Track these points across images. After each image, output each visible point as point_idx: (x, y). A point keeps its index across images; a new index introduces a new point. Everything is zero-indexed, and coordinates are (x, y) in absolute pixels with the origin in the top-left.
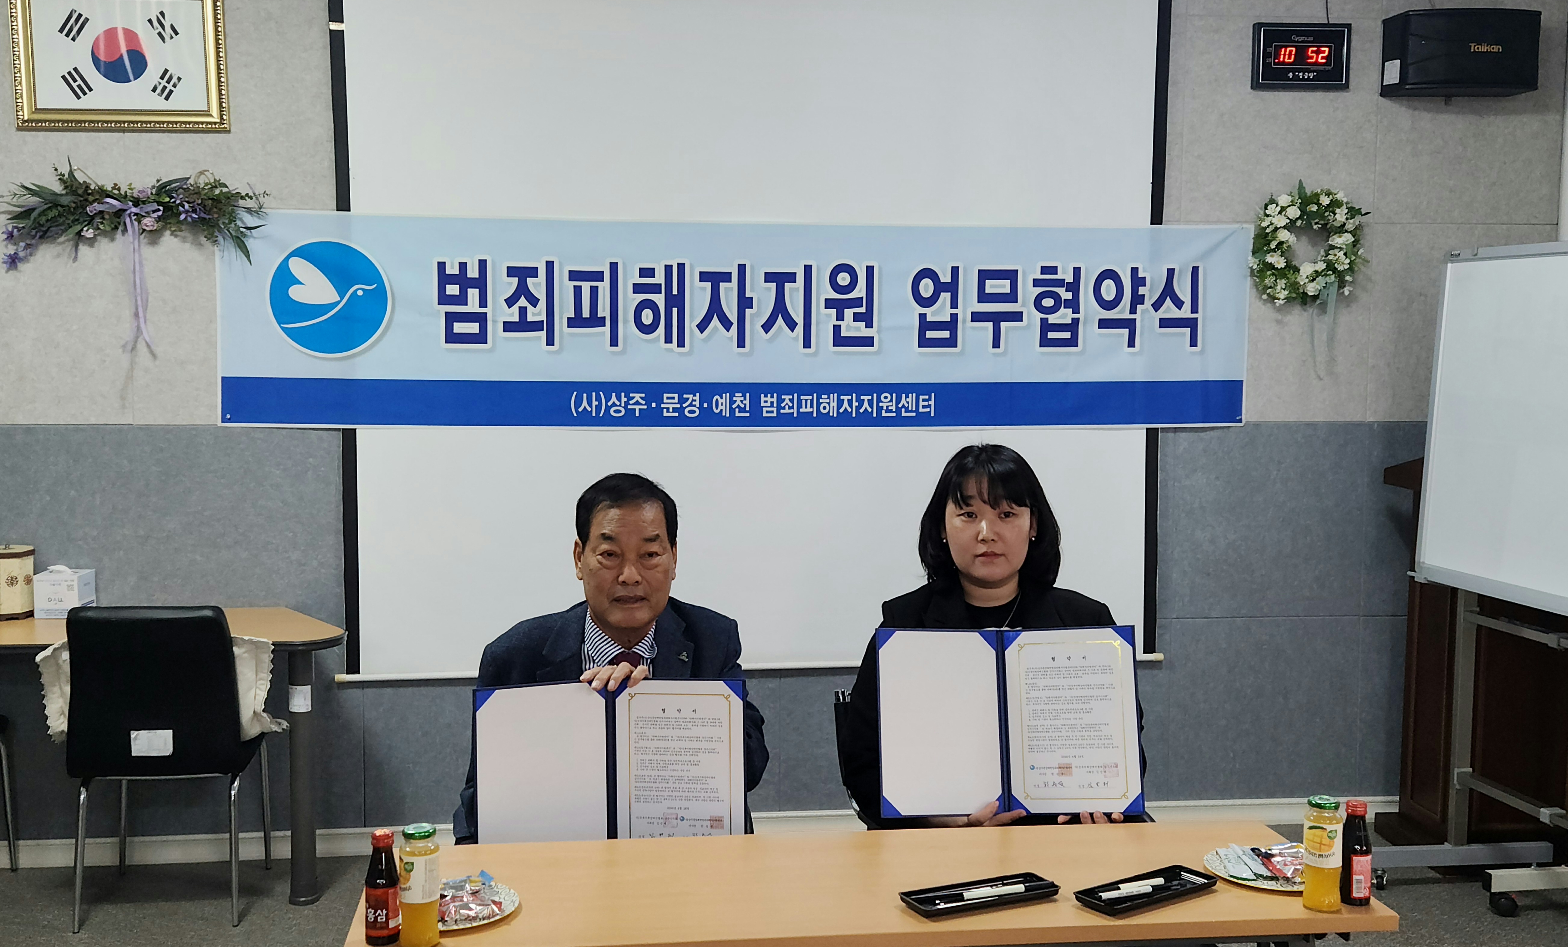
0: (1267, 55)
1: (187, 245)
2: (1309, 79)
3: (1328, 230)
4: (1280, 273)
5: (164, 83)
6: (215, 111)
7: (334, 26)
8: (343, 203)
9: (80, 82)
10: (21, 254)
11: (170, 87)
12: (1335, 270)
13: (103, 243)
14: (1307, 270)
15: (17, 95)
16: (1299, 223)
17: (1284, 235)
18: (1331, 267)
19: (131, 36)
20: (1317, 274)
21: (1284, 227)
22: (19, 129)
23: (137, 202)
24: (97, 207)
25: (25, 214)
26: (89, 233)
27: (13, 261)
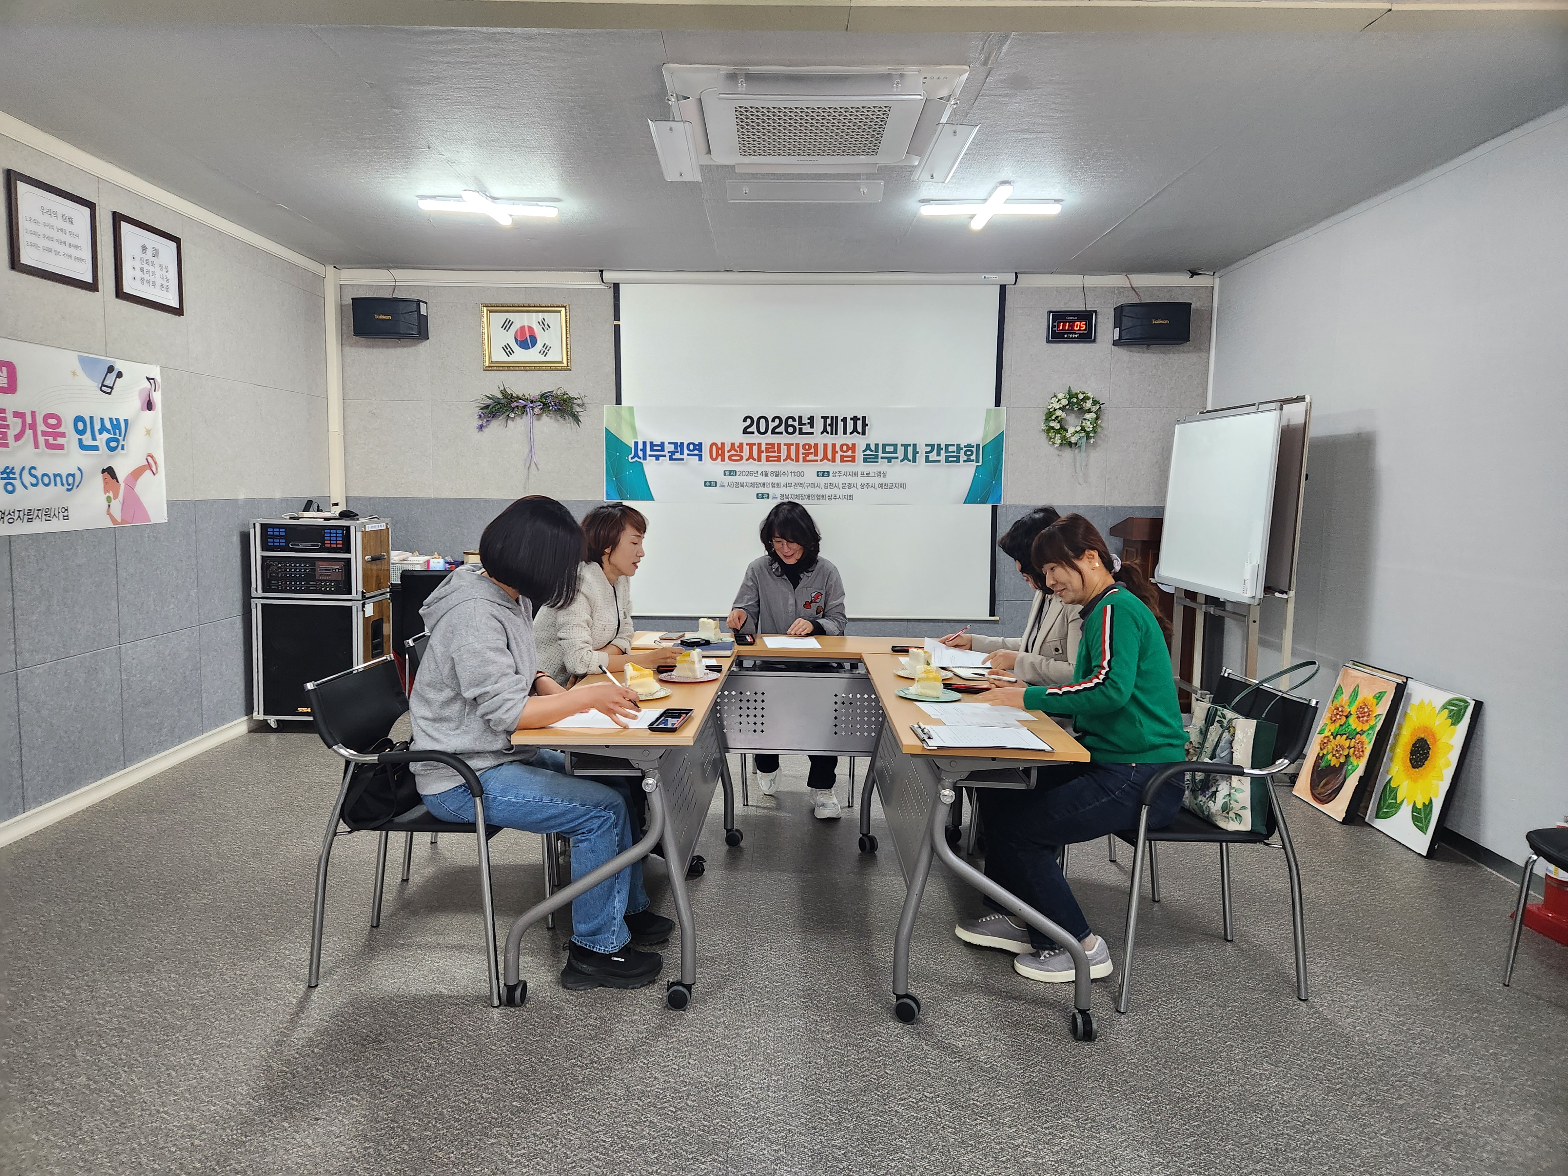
0: (1053, 326)
1: (552, 421)
2: (1075, 338)
3: (1082, 411)
4: (1057, 431)
5: (544, 349)
6: (565, 361)
7: (616, 322)
8: (619, 401)
9: (509, 349)
10: (484, 425)
11: (546, 351)
12: (1085, 431)
13: (518, 419)
14: (1071, 430)
15: (484, 356)
16: (1067, 407)
17: (1059, 413)
18: (1083, 429)
19: (531, 329)
20: (1076, 432)
21: (1059, 409)
22: (484, 370)
23: (532, 402)
24: (516, 404)
25: (487, 407)
26: (512, 415)
27: (481, 427)
